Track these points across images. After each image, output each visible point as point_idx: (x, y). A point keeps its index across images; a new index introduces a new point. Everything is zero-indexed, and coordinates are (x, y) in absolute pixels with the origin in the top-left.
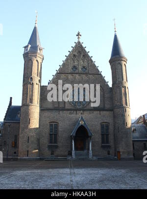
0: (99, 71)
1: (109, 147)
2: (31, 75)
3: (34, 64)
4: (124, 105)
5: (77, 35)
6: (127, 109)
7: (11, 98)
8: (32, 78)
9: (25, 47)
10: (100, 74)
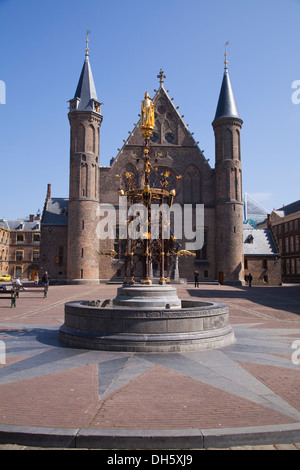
0: (194, 141)
1: (207, 264)
2: (84, 150)
3: (86, 132)
4: (233, 200)
5: (158, 77)
6: (237, 206)
7: (49, 185)
8: (84, 156)
9: (71, 102)
10: (197, 147)
